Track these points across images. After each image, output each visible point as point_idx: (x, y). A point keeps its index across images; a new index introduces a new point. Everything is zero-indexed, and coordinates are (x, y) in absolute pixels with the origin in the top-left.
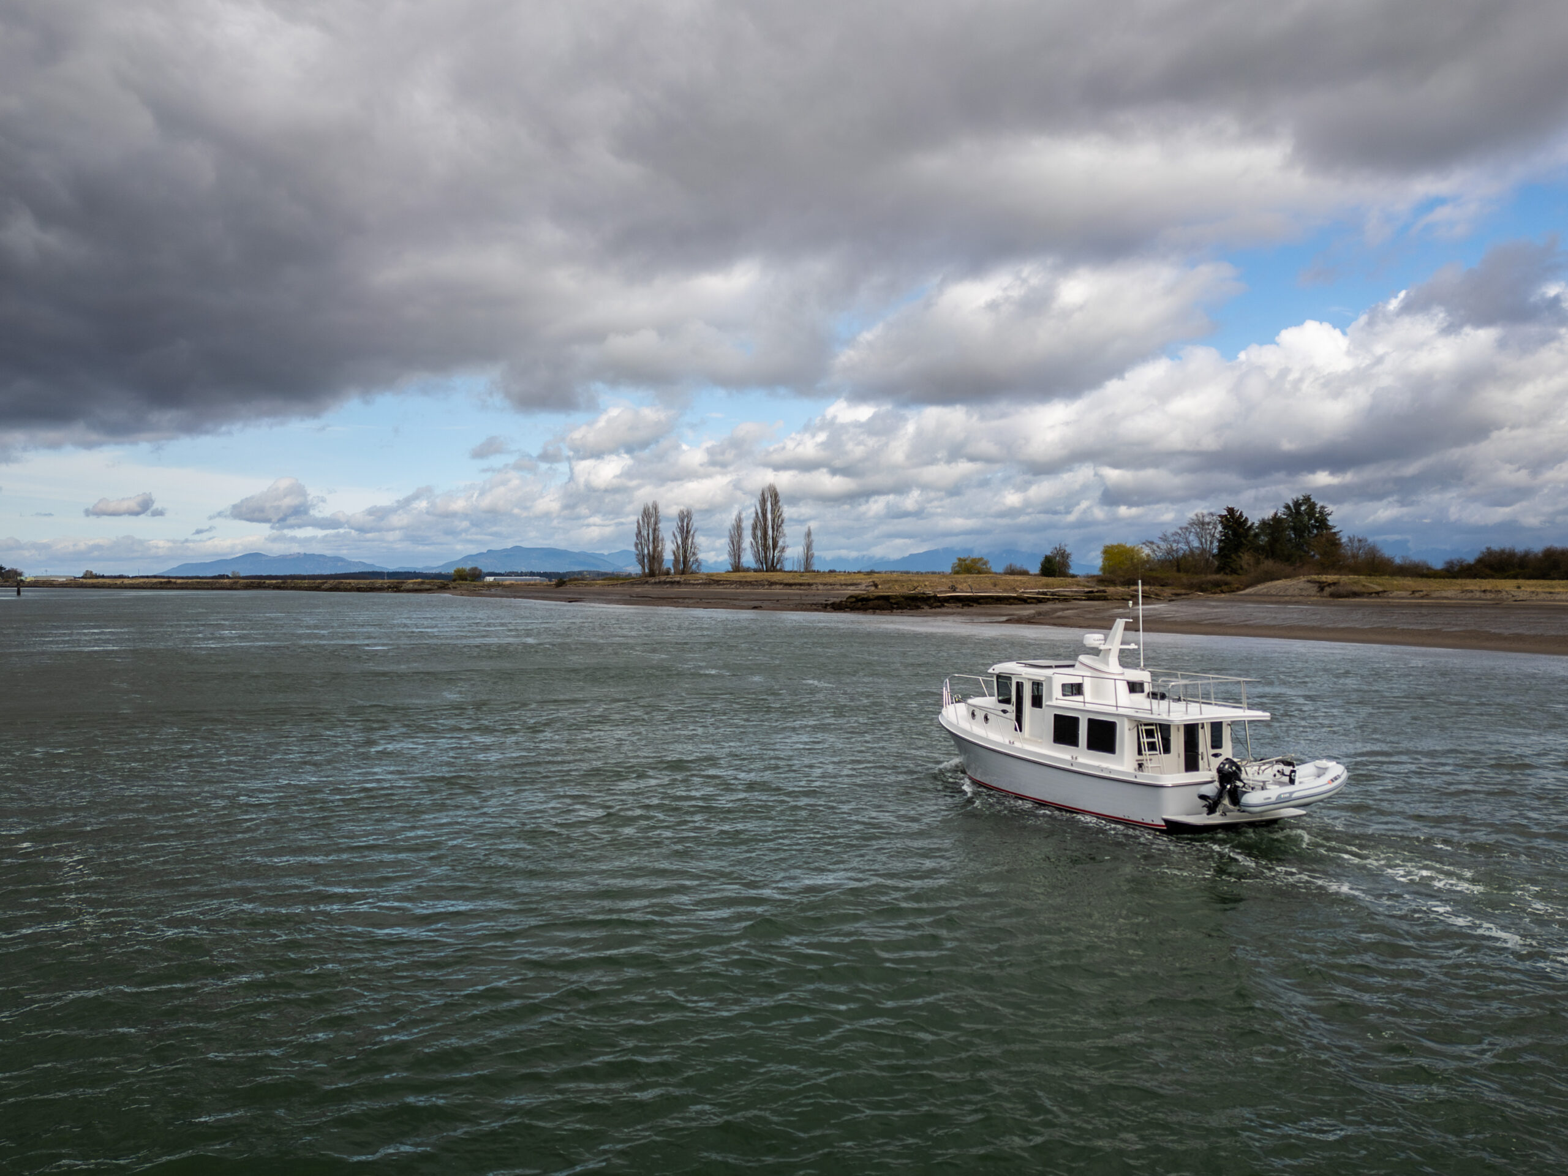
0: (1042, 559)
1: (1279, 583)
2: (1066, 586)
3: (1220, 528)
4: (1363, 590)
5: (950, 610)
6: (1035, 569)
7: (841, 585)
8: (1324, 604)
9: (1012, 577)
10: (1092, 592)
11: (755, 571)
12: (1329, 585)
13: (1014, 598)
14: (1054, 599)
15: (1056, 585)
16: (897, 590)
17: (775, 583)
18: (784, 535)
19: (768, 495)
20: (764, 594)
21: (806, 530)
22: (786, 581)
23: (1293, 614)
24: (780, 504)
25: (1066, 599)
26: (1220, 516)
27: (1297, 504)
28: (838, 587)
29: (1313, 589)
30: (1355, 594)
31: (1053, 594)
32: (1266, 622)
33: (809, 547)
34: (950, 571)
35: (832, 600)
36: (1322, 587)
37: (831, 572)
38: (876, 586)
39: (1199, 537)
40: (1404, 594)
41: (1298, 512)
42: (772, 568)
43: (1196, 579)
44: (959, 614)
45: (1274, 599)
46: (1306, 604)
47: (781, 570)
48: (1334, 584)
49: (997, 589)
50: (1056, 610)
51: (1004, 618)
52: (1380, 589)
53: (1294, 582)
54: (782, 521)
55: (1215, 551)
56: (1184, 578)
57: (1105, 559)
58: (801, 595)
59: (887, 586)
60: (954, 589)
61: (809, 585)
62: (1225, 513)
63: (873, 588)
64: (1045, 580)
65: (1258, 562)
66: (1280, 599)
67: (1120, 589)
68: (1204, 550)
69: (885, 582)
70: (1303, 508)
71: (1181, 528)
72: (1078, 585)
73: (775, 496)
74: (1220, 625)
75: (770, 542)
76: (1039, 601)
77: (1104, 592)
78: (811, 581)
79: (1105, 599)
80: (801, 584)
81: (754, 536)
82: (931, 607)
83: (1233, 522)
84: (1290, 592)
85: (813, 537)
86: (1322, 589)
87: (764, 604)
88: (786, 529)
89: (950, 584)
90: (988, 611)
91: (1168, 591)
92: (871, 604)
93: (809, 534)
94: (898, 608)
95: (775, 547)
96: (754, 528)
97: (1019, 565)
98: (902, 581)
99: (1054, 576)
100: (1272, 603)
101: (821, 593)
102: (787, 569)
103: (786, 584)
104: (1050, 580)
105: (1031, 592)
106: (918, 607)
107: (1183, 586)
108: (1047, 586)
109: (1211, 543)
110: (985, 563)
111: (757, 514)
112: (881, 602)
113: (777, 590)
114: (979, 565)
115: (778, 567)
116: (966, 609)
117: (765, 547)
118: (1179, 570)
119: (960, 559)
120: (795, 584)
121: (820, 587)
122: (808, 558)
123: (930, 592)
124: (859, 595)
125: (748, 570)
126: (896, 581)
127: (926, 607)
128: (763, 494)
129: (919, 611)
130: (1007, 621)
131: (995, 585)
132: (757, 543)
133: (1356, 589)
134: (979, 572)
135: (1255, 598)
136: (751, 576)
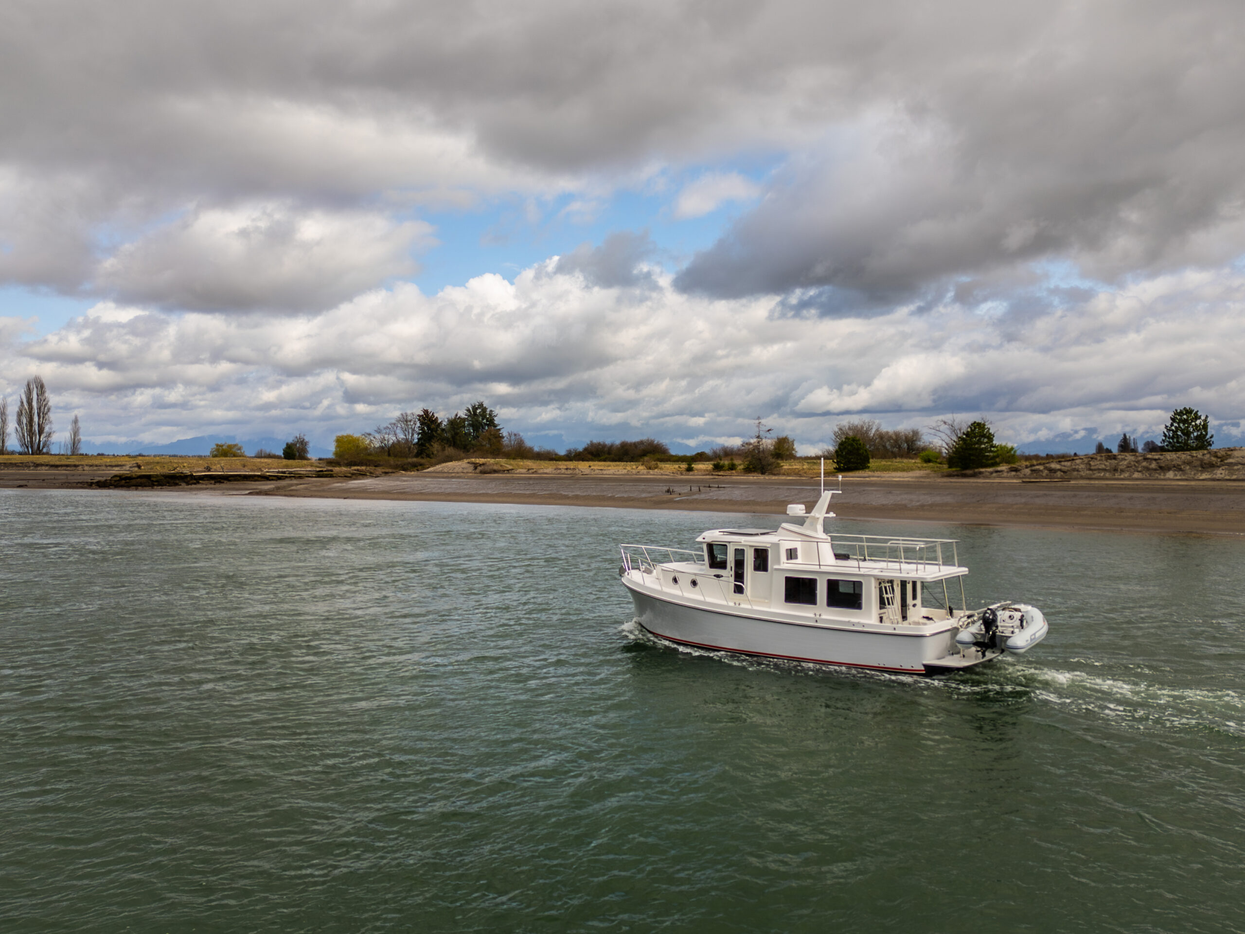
0: (284, 446)
1: (450, 464)
2: (303, 467)
3: (418, 424)
4: (500, 468)
5: (204, 486)
6: (280, 453)
7: (106, 466)
8: (475, 478)
9: (259, 460)
10: (322, 471)
11: (20, 454)
12: (480, 465)
13: (258, 476)
14: (290, 477)
15: (295, 466)
16: (158, 470)
17: (41, 465)
18: (51, 422)
19: (33, 387)
20: (31, 474)
21: (74, 418)
22: (51, 463)
23: (452, 485)
24: (46, 395)
25: (300, 477)
26: (419, 416)
27: (475, 409)
28: (104, 468)
29: (471, 468)
30: (495, 471)
31: (290, 473)
32: (434, 491)
33: (76, 433)
34: (208, 454)
35: (97, 479)
36: (476, 466)
37: (99, 455)
38: (139, 467)
39: (404, 431)
40: (524, 471)
41: (475, 414)
42: (39, 451)
43: (400, 461)
44: (211, 489)
45: (445, 475)
46: (464, 478)
47: (47, 453)
48: (483, 464)
49: (246, 469)
50: (292, 485)
51: (247, 492)
52: (510, 467)
53: (460, 463)
54: (49, 410)
55: (416, 441)
56: (392, 461)
57: (337, 447)
58: (67, 475)
59: (149, 467)
60: (208, 469)
61: (76, 466)
62: (422, 413)
63: (136, 469)
64: (285, 462)
65: (443, 449)
66: (449, 476)
67: (344, 469)
68: (407, 440)
69: (148, 464)
70: (478, 411)
71: (391, 424)
72: (312, 466)
73: (41, 387)
74: (404, 493)
75: (36, 428)
76: (279, 478)
77: (332, 471)
78: (77, 463)
79: (331, 476)
80: (67, 466)
81: (19, 422)
82: (188, 484)
83: (427, 420)
84: (455, 471)
85: (80, 424)
86: (476, 468)
87: (31, 483)
88: (52, 416)
89: (206, 465)
90: (237, 487)
91: (379, 470)
92: (134, 482)
93: (76, 421)
94: (158, 485)
95: (41, 432)
96: (20, 414)
97: (268, 450)
98: (164, 463)
99: (294, 459)
100: (443, 478)
101: (87, 474)
102: (53, 453)
103: (52, 466)
104: (290, 462)
105: (273, 471)
106: (176, 484)
107: (391, 467)
108: (287, 466)
109: (413, 435)
110: (240, 449)
111: (22, 403)
112: (143, 480)
113: (43, 470)
114: (234, 450)
115: (45, 450)
116: (218, 485)
117: (31, 432)
118: (389, 455)
119: (217, 445)
120: (62, 466)
121: (86, 468)
122: (75, 444)
123: (187, 471)
124: (123, 474)
125: (13, 453)
126: (158, 463)
127: (184, 485)
128: (28, 385)
129: (177, 487)
130: (250, 494)
131: (244, 466)
132: (22, 429)
133: (495, 468)
134: (235, 456)
135: (434, 475)
136: (17, 458)
